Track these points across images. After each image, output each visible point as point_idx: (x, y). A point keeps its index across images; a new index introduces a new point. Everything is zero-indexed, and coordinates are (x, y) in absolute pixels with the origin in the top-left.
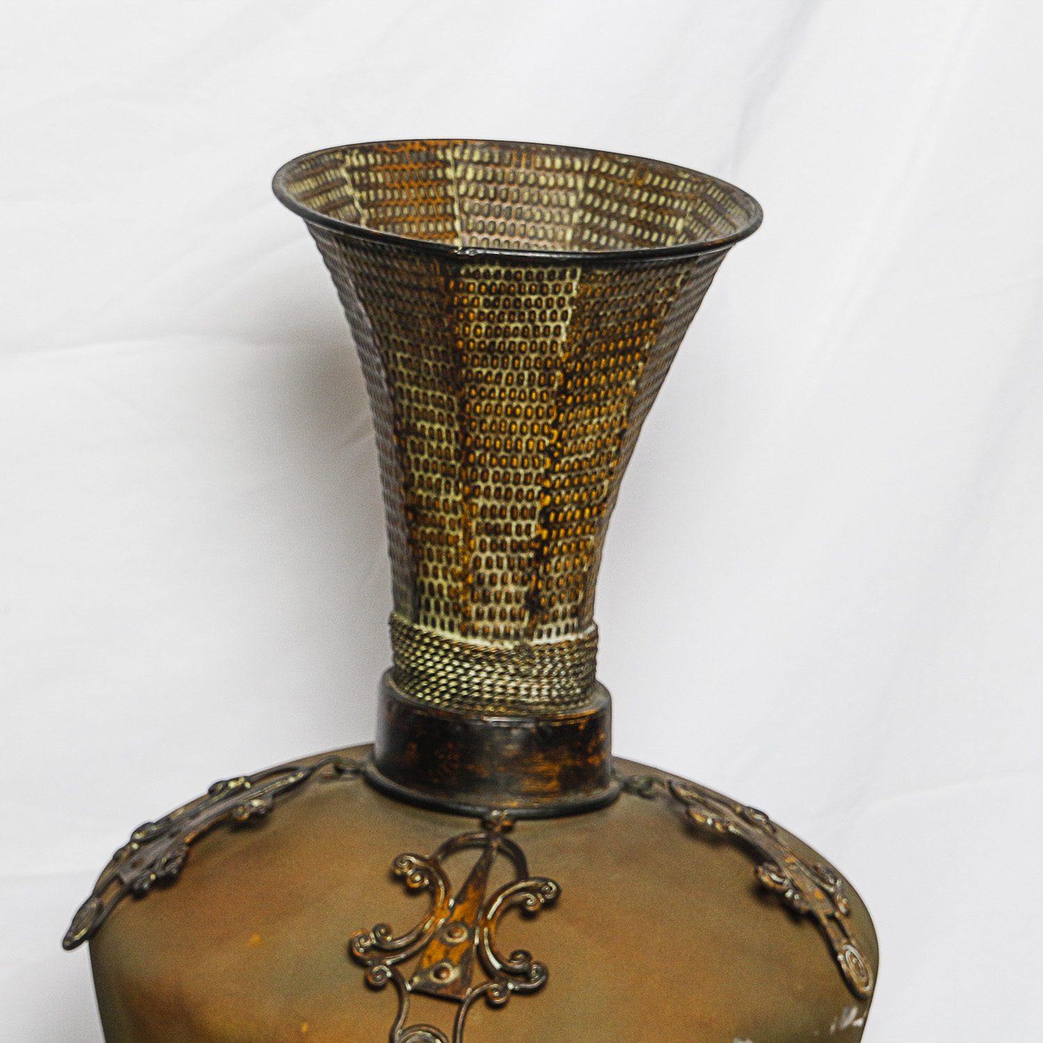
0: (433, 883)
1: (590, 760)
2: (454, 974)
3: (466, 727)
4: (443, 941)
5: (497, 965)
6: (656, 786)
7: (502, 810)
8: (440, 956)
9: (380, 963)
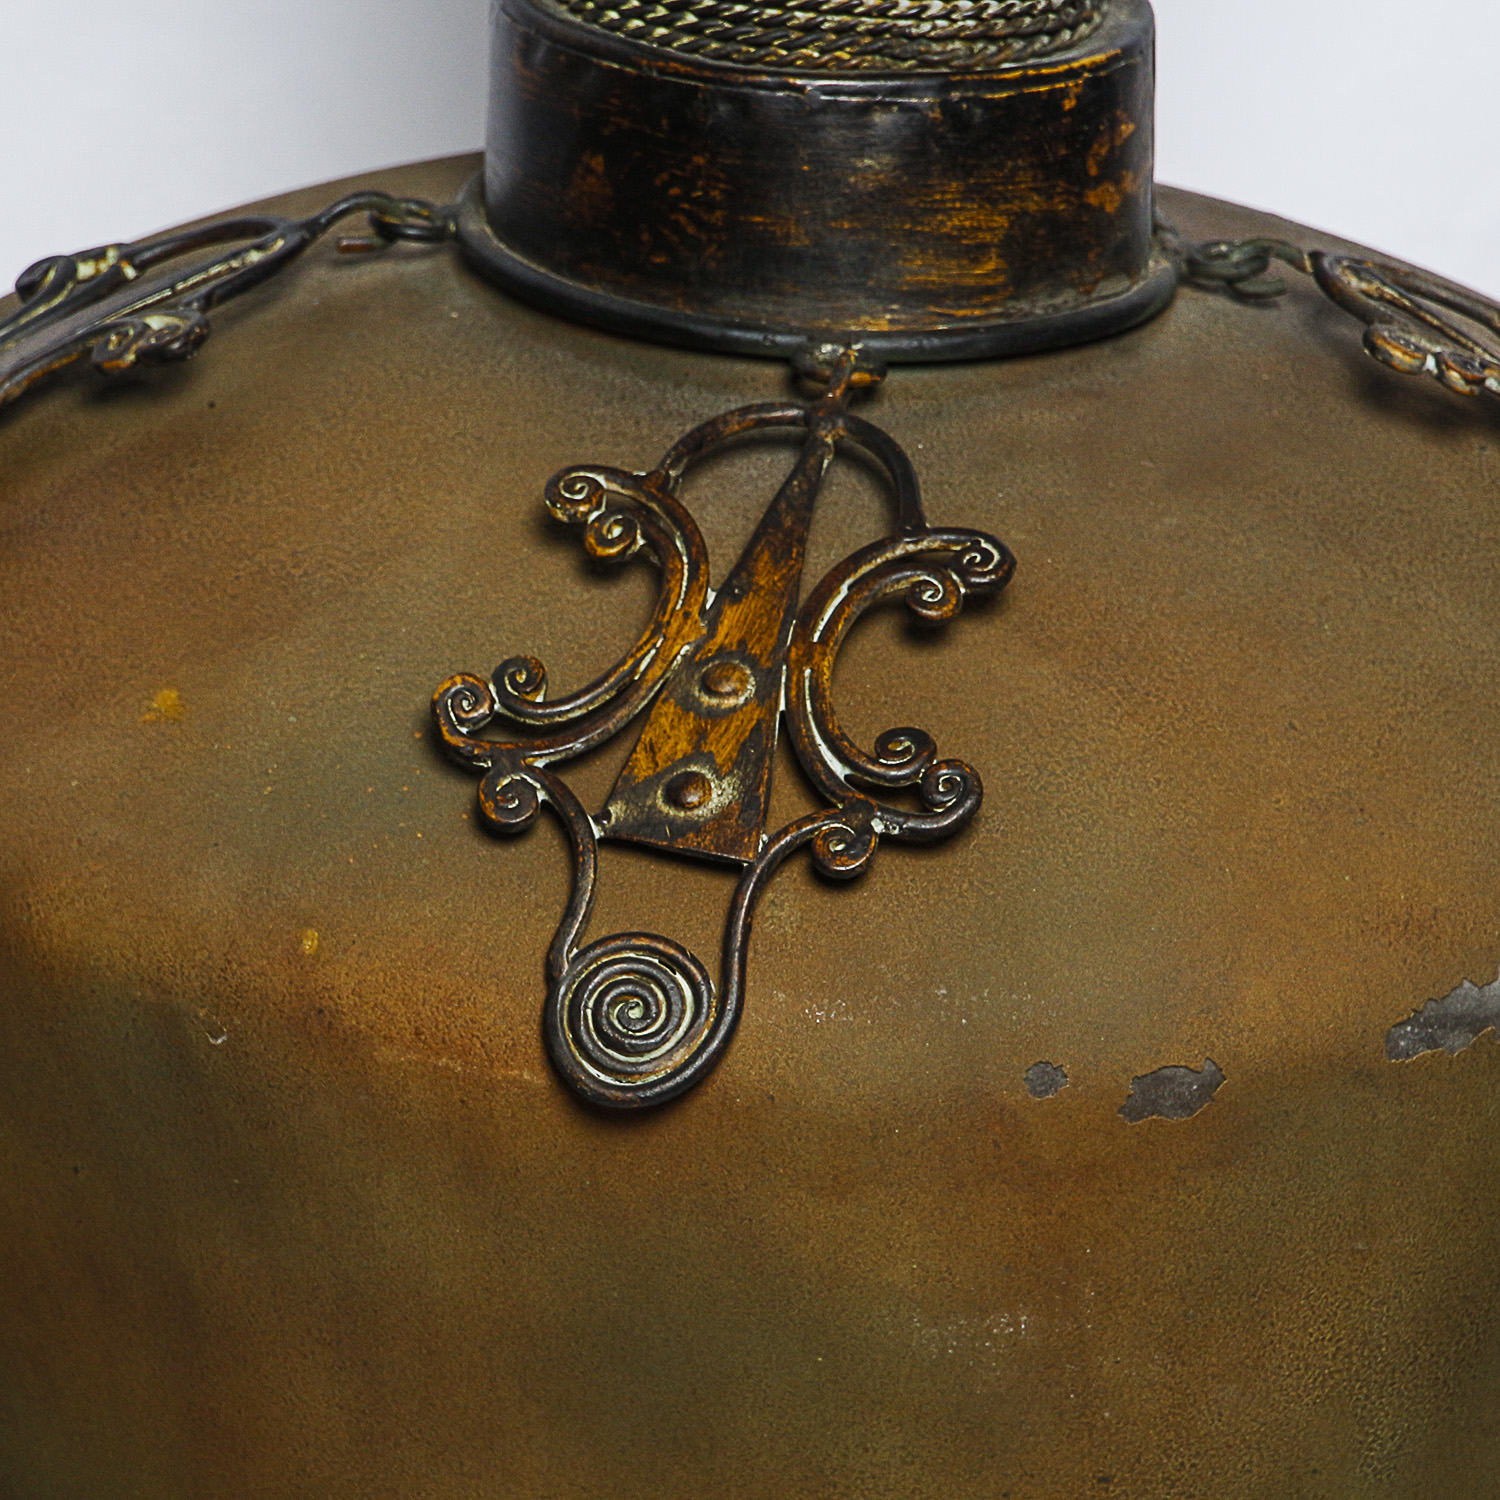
0: (658, 543)
1: (1092, 199)
2: (720, 795)
3: (744, 105)
4: (688, 705)
5: (840, 770)
6: (1277, 267)
7: (847, 340)
8: (684, 746)
9: (516, 769)
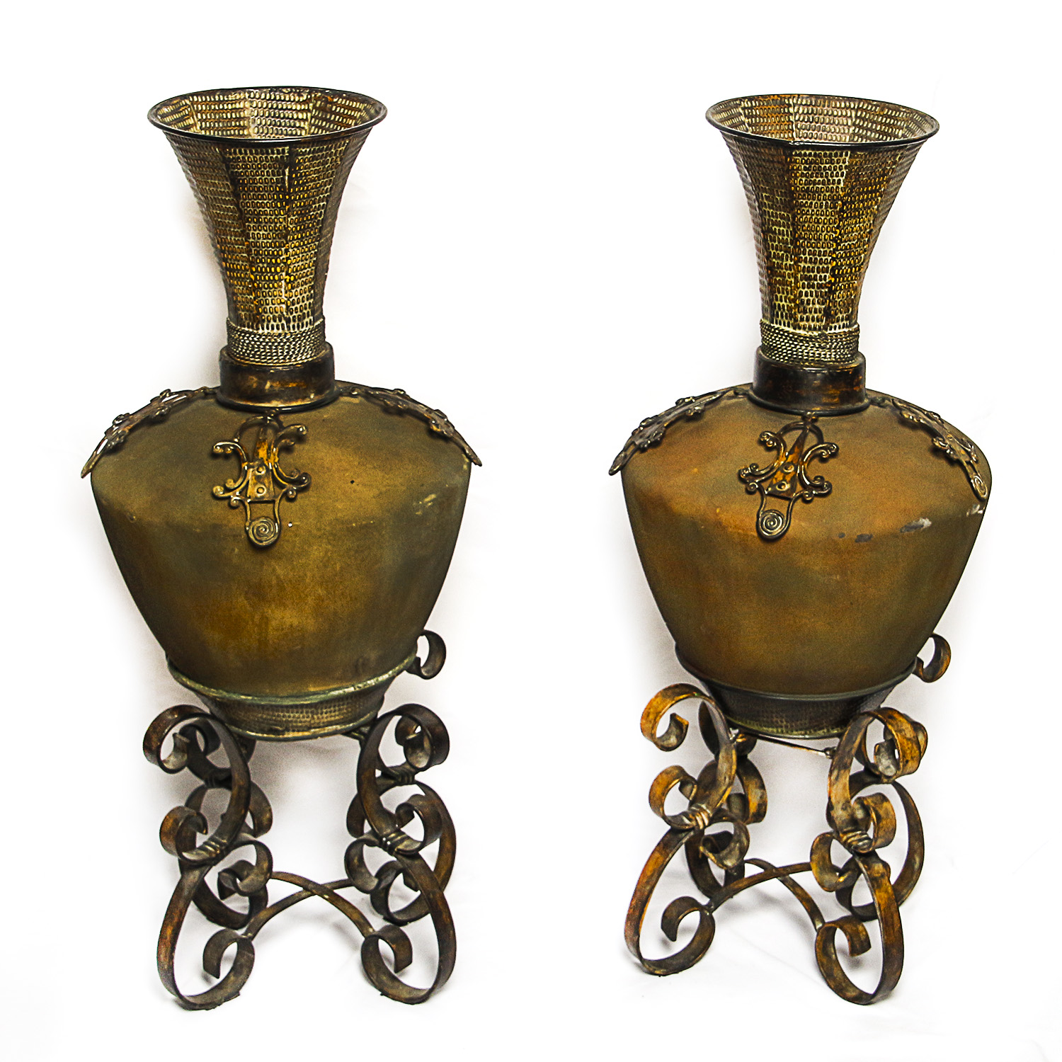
0: (779, 444)
1: (855, 389)
2: (787, 486)
3: (795, 372)
4: (782, 471)
5: (808, 483)
6: (887, 401)
7: (812, 411)
8: (781, 479)
9: (753, 482)
